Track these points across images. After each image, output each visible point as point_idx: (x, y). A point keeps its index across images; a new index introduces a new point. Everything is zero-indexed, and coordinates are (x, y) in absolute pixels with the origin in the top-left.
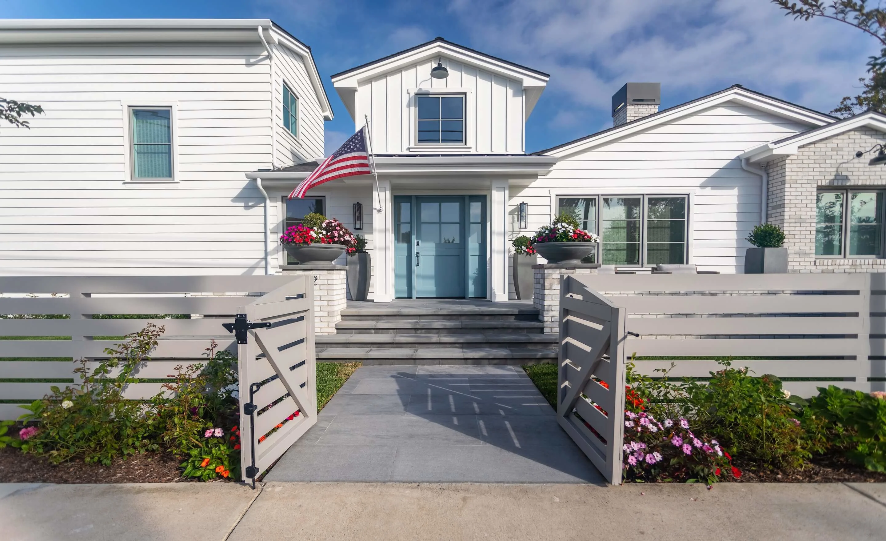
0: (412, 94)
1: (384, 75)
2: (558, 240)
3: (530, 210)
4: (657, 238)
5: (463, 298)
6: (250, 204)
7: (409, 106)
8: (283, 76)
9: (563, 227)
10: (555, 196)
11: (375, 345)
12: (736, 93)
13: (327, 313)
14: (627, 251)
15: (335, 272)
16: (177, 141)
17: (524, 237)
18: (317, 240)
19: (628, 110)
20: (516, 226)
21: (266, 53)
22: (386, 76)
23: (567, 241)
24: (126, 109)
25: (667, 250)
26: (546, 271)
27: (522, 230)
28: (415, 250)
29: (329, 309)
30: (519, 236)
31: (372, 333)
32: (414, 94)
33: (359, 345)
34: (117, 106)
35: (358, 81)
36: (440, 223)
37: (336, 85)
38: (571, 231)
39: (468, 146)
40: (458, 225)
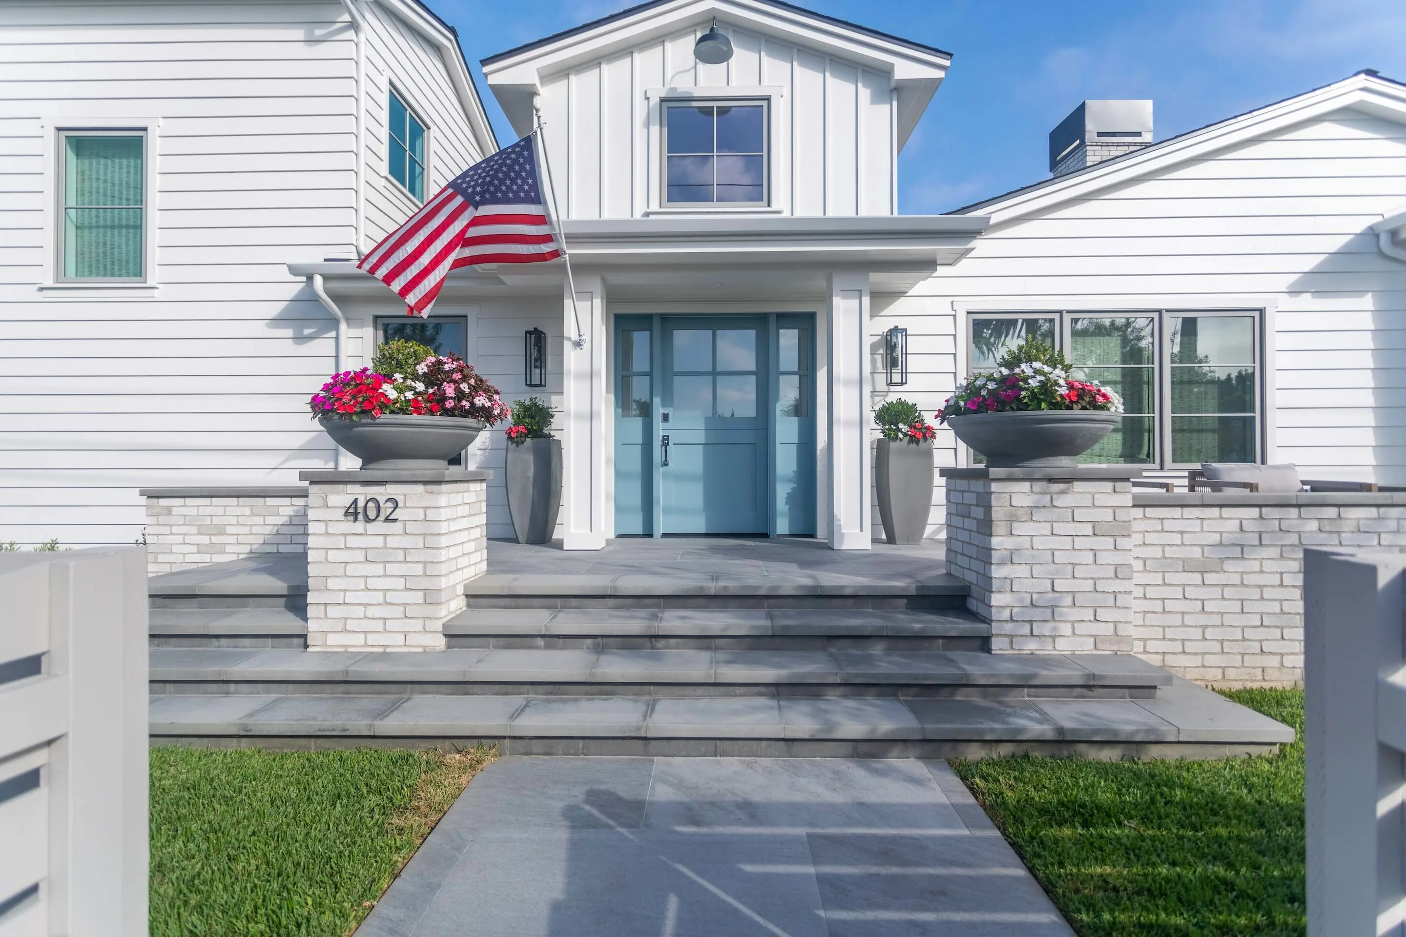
0: (655, 101)
1: (595, 61)
2: (1026, 407)
3: (913, 344)
4: (1189, 406)
5: (764, 536)
6: (307, 332)
7: (647, 124)
8: (388, 74)
9: (1037, 372)
10: (965, 313)
11: (540, 688)
12: (1365, 89)
13: (421, 594)
14: (1124, 434)
15: (444, 487)
16: (154, 200)
17: (901, 403)
18: (398, 405)
19: (1088, 153)
20: (881, 380)
21: (346, 17)
22: (600, 64)
23: (1051, 409)
24: (51, 134)
25: (1214, 431)
26: (994, 487)
27: (893, 388)
28: (659, 430)
29: (425, 584)
30: (889, 400)
31: (537, 648)
32: (658, 100)
33: (496, 688)
34: (31, 128)
35: (538, 71)
36: (714, 374)
37: (493, 80)
38: (1062, 382)
39: (774, 207)
40: (753, 378)
